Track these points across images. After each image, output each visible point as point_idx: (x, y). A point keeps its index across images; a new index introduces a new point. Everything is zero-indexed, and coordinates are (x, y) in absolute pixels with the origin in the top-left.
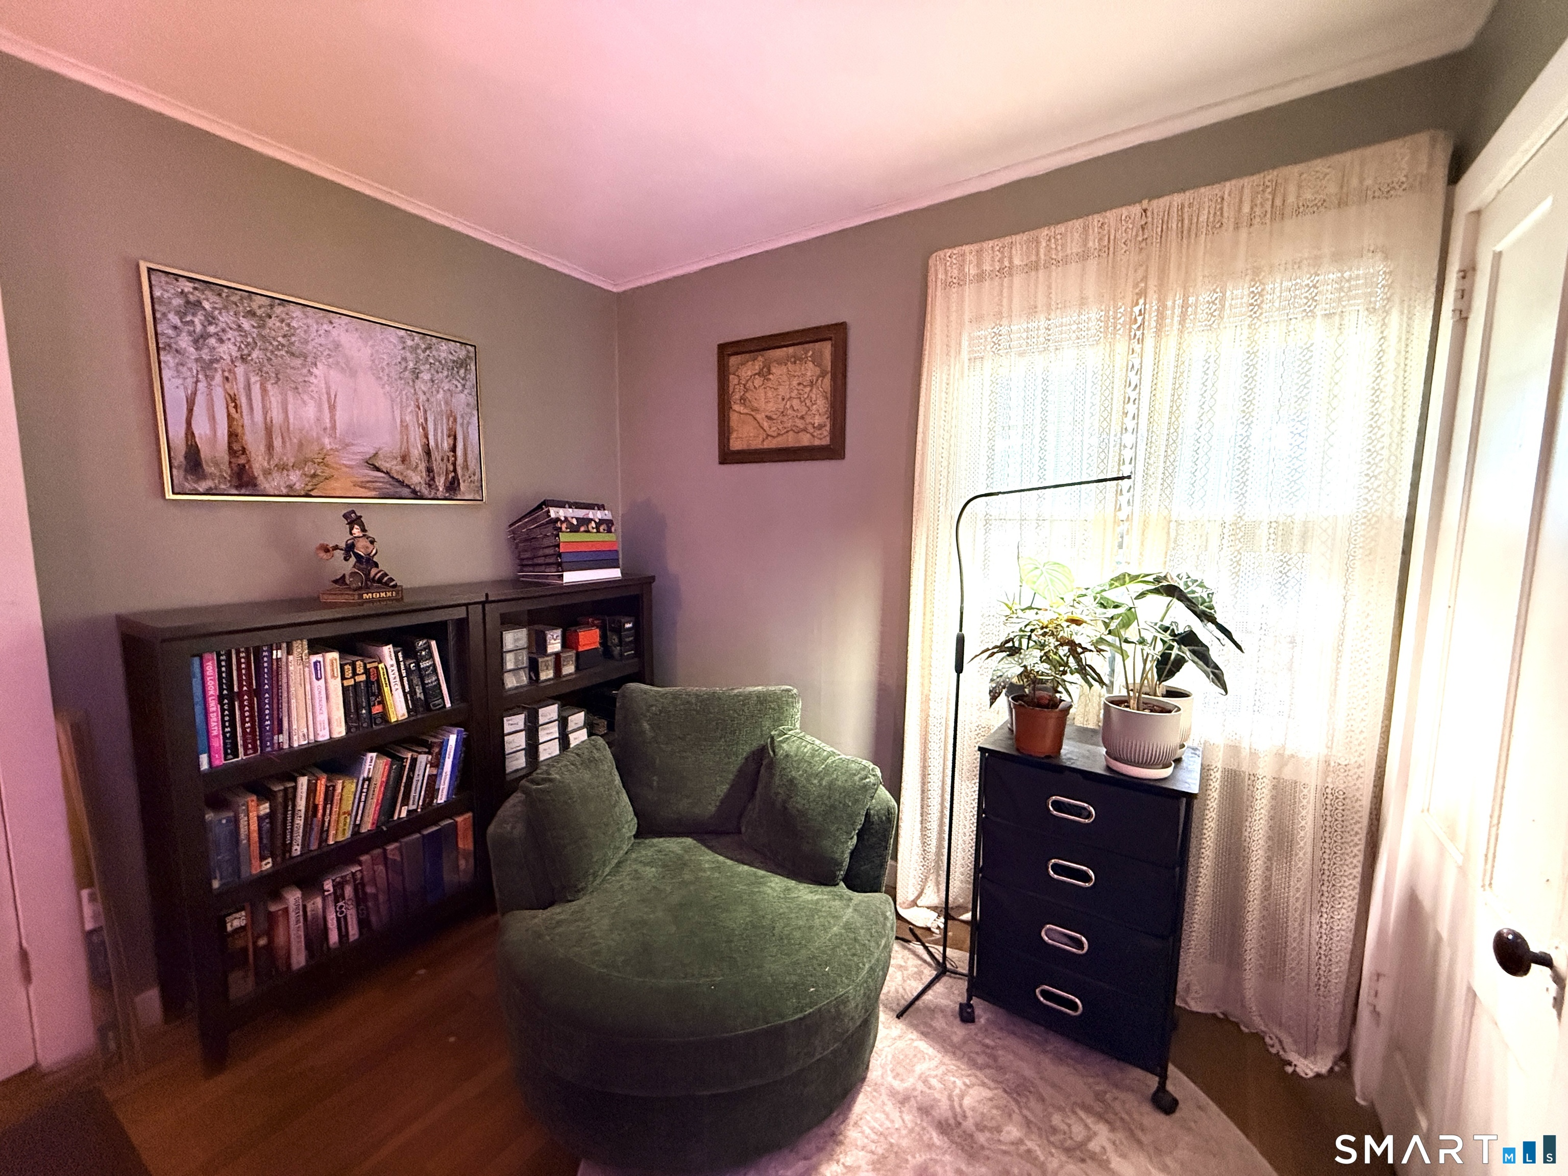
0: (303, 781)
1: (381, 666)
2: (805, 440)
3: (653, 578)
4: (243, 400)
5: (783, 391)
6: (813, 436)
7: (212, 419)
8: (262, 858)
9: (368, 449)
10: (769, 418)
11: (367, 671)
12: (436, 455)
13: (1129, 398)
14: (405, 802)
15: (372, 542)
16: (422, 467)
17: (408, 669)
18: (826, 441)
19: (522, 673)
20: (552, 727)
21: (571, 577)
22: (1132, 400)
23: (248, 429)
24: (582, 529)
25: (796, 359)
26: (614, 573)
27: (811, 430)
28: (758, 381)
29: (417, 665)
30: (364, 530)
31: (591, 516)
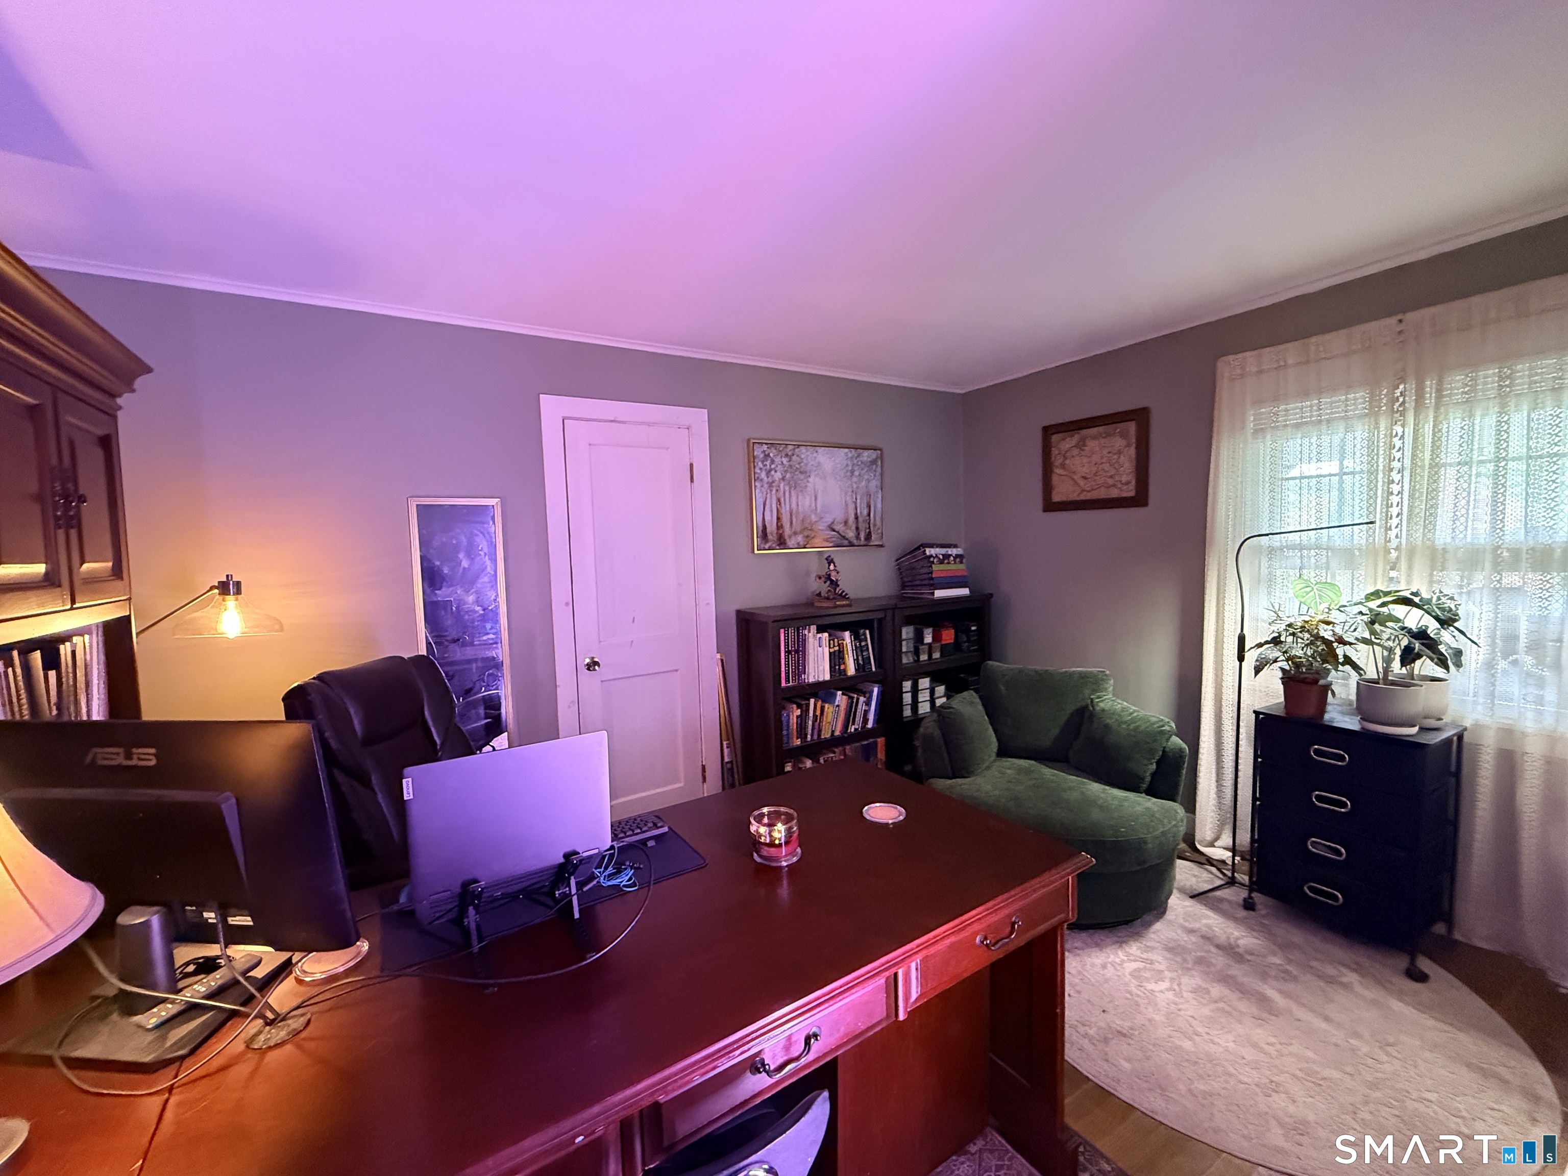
0: (812, 701)
1: (845, 643)
2: (1115, 493)
3: (991, 595)
4: (782, 500)
5: (1096, 458)
6: (1121, 490)
7: (771, 511)
8: (797, 738)
9: (828, 519)
10: (1084, 478)
11: (839, 645)
12: (860, 519)
13: (1394, 457)
14: (853, 724)
15: (838, 573)
16: (854, 528)
17: (856, 645)
18: (1132, 494)
19: (910, 654)
20: (925, 693)
21: (939, 594)
22: (1396, 459)
23: (784, 514)
24: (946, 561)
25: (1108, 435)
26: (965, 591)
27: (1120, 486)
28: (1075, 451)
29: (860, 644)
30: (835, 566)
31: (950, 553)
